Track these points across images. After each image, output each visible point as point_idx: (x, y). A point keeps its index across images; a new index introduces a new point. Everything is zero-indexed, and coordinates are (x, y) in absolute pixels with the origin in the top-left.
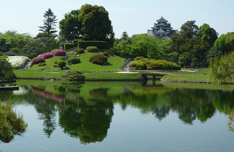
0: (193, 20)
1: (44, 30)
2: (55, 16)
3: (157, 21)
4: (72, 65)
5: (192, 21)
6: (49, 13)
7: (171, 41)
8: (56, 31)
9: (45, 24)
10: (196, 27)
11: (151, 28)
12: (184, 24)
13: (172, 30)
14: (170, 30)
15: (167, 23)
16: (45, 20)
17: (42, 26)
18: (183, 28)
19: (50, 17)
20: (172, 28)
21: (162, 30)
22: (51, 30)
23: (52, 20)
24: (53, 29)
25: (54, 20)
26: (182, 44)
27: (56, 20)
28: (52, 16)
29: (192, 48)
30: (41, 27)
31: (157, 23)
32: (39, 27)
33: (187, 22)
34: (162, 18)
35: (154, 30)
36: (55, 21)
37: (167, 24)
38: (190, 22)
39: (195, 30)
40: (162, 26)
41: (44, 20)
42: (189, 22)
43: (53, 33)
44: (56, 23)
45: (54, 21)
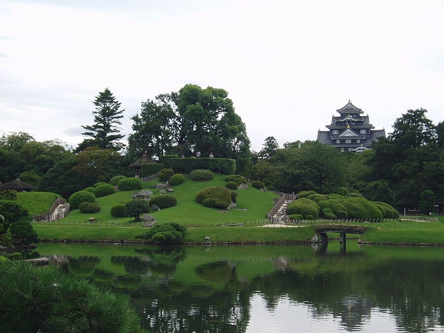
0: (421, 109)
1: (96, 133)
2: (118, 103)
3: (337, 111)
4: (159, 209)
5: (417, 111)
6: (106, 97)
7: (372, 155)
8: (120, 137)
9: (97, 119)
10: (428, 122)
11: (327, 126)
12: (402, 117)
13: (372, 129)
14: (367, 129)
15: (361, 115)
16: (97, 111)
17: (91, 126)
18: (398, 125)
19: (108, 104)
20: (371, 125)
21: (348, 130)
22: (109, 134)
23: (113, 111)
24: (115, 131)
25: (118, 111)
26: (396, 162)
27: (121, 112)
28: (111, 102)
29: (421, 168)
30: (88, 128)
31: (339, 115)
32: (85, 128)
33: (409, 111)
34: (349, 105)
35: (332, 130)
36: (119, 113)
37: (362, 117)
38: (414, 112)
39: (425, 129)
40: (349, 122)
41: (96, 113)
42: (411, 111)
43: (113, 141)
44: (120, 117)
45: (116, 114)
